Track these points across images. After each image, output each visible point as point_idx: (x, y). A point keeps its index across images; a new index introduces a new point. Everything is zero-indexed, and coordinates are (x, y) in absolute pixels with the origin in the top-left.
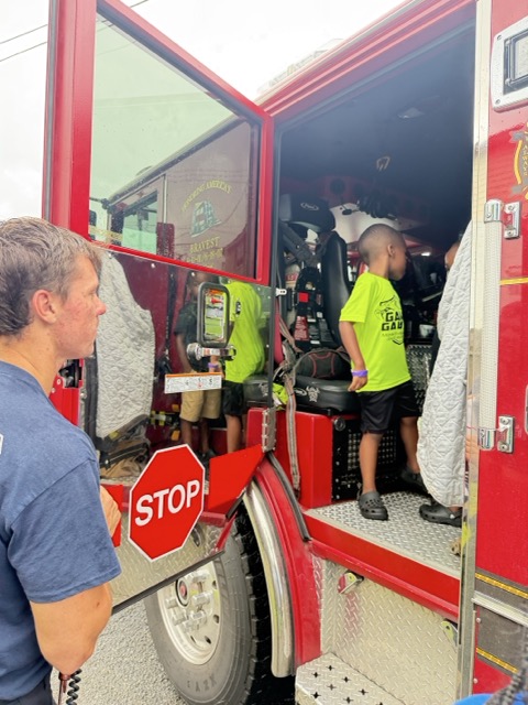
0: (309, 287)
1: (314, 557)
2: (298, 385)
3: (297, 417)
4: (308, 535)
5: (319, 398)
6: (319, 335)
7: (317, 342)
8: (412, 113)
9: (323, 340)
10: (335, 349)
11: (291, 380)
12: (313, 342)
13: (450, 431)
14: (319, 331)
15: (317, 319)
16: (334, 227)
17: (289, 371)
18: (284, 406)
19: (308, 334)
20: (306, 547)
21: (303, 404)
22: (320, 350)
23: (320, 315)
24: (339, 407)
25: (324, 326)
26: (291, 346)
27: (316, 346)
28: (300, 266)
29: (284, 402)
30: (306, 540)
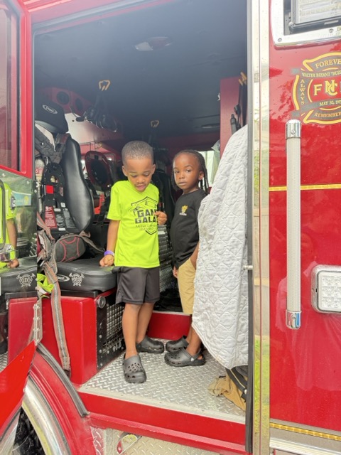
0: (53, 180)
1: (92, 429)
2: (60, 272)
3: (63, 302)
4: (85, 411)
5: (83, 282)
6: (64, 222)
7: (64, 229)
8: (144, 46)
9: (68, 227)
10: (78, 234)
11: (52, 267)
12: (60, 229)
13: (234, 308)
14: (64, 219)
15: (62, 208)
16: (67, 130)
17: (48, 259)
18: (49, 295)
19: (56, 222)
20: (84, 421)
21: (66, 289)
22: (67, 236)
23: (63, 205)
24: (102, 288)
25: (67, 214)
26: (48, 236)
27: (63, 233)
28: (44, 162)
29: (50, 291)
30: (85, 415)
